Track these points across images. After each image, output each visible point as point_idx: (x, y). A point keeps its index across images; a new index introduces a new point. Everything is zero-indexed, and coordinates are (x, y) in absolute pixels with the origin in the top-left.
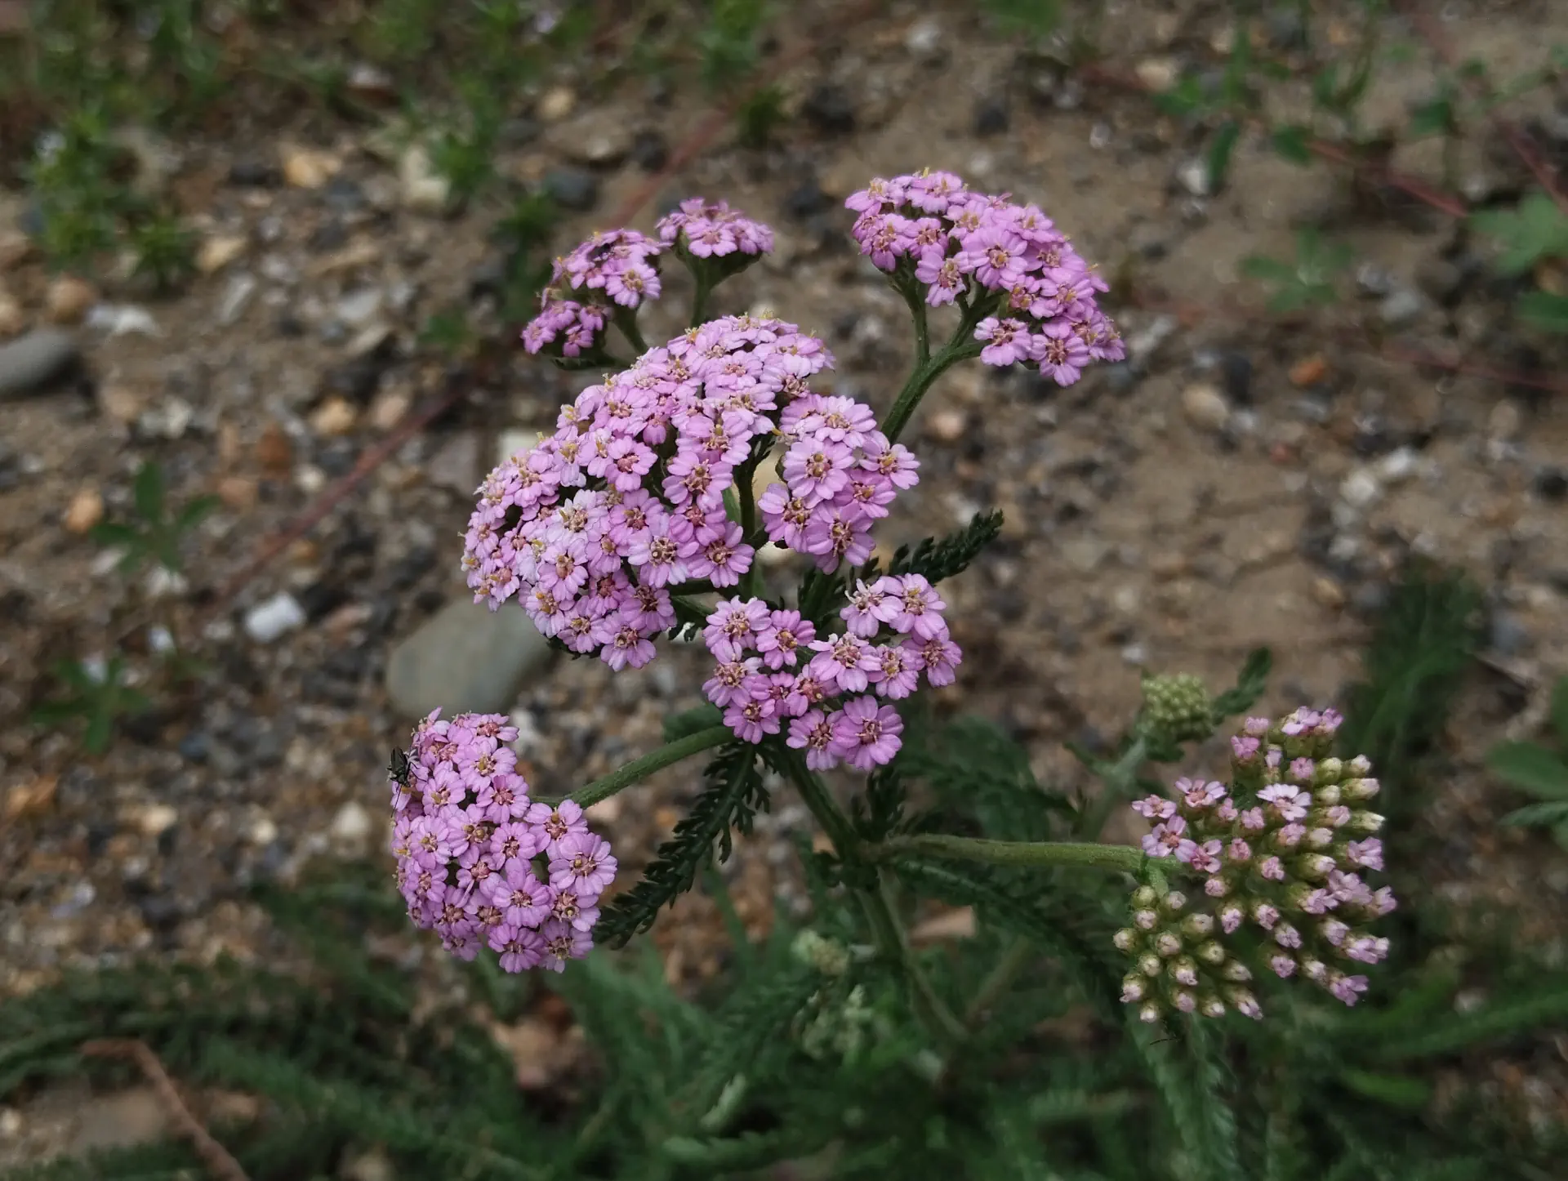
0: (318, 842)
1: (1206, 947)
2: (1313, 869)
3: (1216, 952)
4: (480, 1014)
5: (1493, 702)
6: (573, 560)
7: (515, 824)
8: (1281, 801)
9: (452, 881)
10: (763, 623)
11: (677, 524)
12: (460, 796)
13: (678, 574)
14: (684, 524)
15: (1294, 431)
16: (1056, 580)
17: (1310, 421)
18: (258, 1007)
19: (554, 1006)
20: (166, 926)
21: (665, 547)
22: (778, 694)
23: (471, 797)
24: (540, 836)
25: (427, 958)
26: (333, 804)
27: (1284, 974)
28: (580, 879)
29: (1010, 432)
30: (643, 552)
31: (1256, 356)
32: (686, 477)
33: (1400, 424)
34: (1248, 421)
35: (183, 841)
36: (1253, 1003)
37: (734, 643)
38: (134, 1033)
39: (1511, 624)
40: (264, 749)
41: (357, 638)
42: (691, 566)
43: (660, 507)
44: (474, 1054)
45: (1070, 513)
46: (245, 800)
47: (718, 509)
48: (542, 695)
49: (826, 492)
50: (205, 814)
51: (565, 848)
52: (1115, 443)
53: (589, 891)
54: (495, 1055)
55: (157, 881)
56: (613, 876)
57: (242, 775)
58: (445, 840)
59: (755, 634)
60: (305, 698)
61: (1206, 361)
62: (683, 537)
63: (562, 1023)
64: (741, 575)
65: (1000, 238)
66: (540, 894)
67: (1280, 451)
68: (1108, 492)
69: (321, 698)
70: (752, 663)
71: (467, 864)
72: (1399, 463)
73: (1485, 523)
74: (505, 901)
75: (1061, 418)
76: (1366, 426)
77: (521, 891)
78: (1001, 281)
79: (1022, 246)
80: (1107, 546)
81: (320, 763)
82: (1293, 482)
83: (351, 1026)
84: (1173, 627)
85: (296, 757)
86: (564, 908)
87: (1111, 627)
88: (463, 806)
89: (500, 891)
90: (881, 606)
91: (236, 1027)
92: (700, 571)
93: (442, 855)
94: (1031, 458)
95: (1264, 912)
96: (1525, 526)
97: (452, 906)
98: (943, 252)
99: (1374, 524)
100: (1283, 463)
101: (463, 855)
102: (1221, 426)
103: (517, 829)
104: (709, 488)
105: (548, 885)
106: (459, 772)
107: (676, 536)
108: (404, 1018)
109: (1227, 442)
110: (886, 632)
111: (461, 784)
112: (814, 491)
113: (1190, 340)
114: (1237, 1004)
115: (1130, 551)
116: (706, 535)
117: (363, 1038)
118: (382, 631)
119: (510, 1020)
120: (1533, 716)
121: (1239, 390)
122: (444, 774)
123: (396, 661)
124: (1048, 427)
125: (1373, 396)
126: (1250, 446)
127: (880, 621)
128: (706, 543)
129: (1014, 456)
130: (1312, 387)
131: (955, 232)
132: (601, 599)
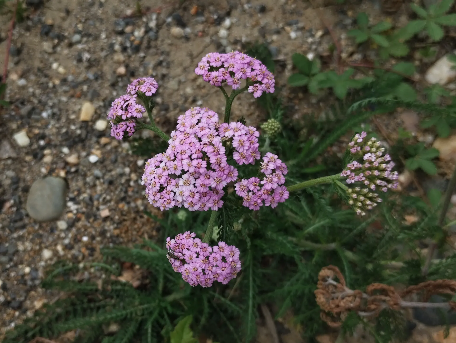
0: (43, 263)
1: (368, 195)
2: (382, 168)
3: (371, 195)
4: (113, 278)
5: (280, 69)
6: (194, 192)
7: (212, 254)
8: (369, 158)
9: (205, 274)
10: (249, 184)
11: (219, 174)
12: (195, 255)
13: (224, 184)
14: (221, 172)
15: (200, 27)
16: (171, 95)
17: (202, 23)
18: (59, 310)
19: (128, 265)
20: (20, 307)
21: (219, 180)
22: (260, 197)
23: (198, 254)
24: (220, 253)
25: (90, 273)
26: (39, 252)
27: (385, 191)
28: (233, 257)
29: (137, 64)
30: (214, 183)
31: (180, 12)
32: (215, 162)
33: (222, 12)
34: (188, 30)
35: (8, 286)
36: (380, 199)
37: (245, 192)
38: (34, 336)
39: (273, 47)
40: (11, 251)
41: (14, 209)
42: (226, 180)
43: (212, 171)
44: (119, 287)
45: (164, 76)
46: (16, 265)
47: (226, 165)
48: (71, 195)
49: (246, 148)
50: (8, 275)
51: (226, 252)
52: (162, 53)
53: (237, 258)
54: (124, 285)
55: (9, 299)
56: (239, 252)
57: (11, 260)
58: (199, 266)
59: (248, 187)
60: (12, 232)
61: (169, 20)
62: (222, 175)
63: (132, 267)
64: (237, 176)
65: (241, 66)
66: (227, 265)
67: (200, 34)
68: (168, 67)
69: (16, 229)
70: (251, 194)
71: (206, 269)
72: (227, 22)
73: (253, 27)
74: (220, 271)
75: (145, 53)
76: (215, 17)
77: (223, 267)
78: (247, 76)
79: (246, 65)
80: (177, 79)
81: (28, 245)
82: (207, 40)
83: (86, 300)
84: (204, 91)
85: (21, 248)
86: (233, 265)
87: (190, 99)
88: (197, 257)
89: (218, 270)
90: (269, 165)
91: (58, 318)
92: (229, 181)
93: (200, 270)
94: (146, 68)
95: (378, 182)
96: (262, 23)
97: (207, 279)
98: (230, 76)
99: (232, 41)
100: (202, 36)
101: (205, 267)
102: (183, 35)
103: (213, 255)
104: (222, 161)
105: (227, 262)
106: (190, 250)
107: (220, 176)
108: (97, 290)
109: (187, 38)
110: (274, 171)
111: (193, 253)
112: (244, 149)
113: (162, 16)
114: (377, 201)
115: (182, 78)
116: (226, 172)
117: (90, 301)
118: (19, 204)
119: (120, 275)
120: (289, 67)
121: (182, 24)
122: (187, 253)
123: (28, 208)
124: (144, 57)
125: (212, 8)
126: (192, 36)
127: (272, 169)
128: (227, 174)
129: (141, 69)
130: (198, 14)
131: (230, 69)
132: (205, 198)
